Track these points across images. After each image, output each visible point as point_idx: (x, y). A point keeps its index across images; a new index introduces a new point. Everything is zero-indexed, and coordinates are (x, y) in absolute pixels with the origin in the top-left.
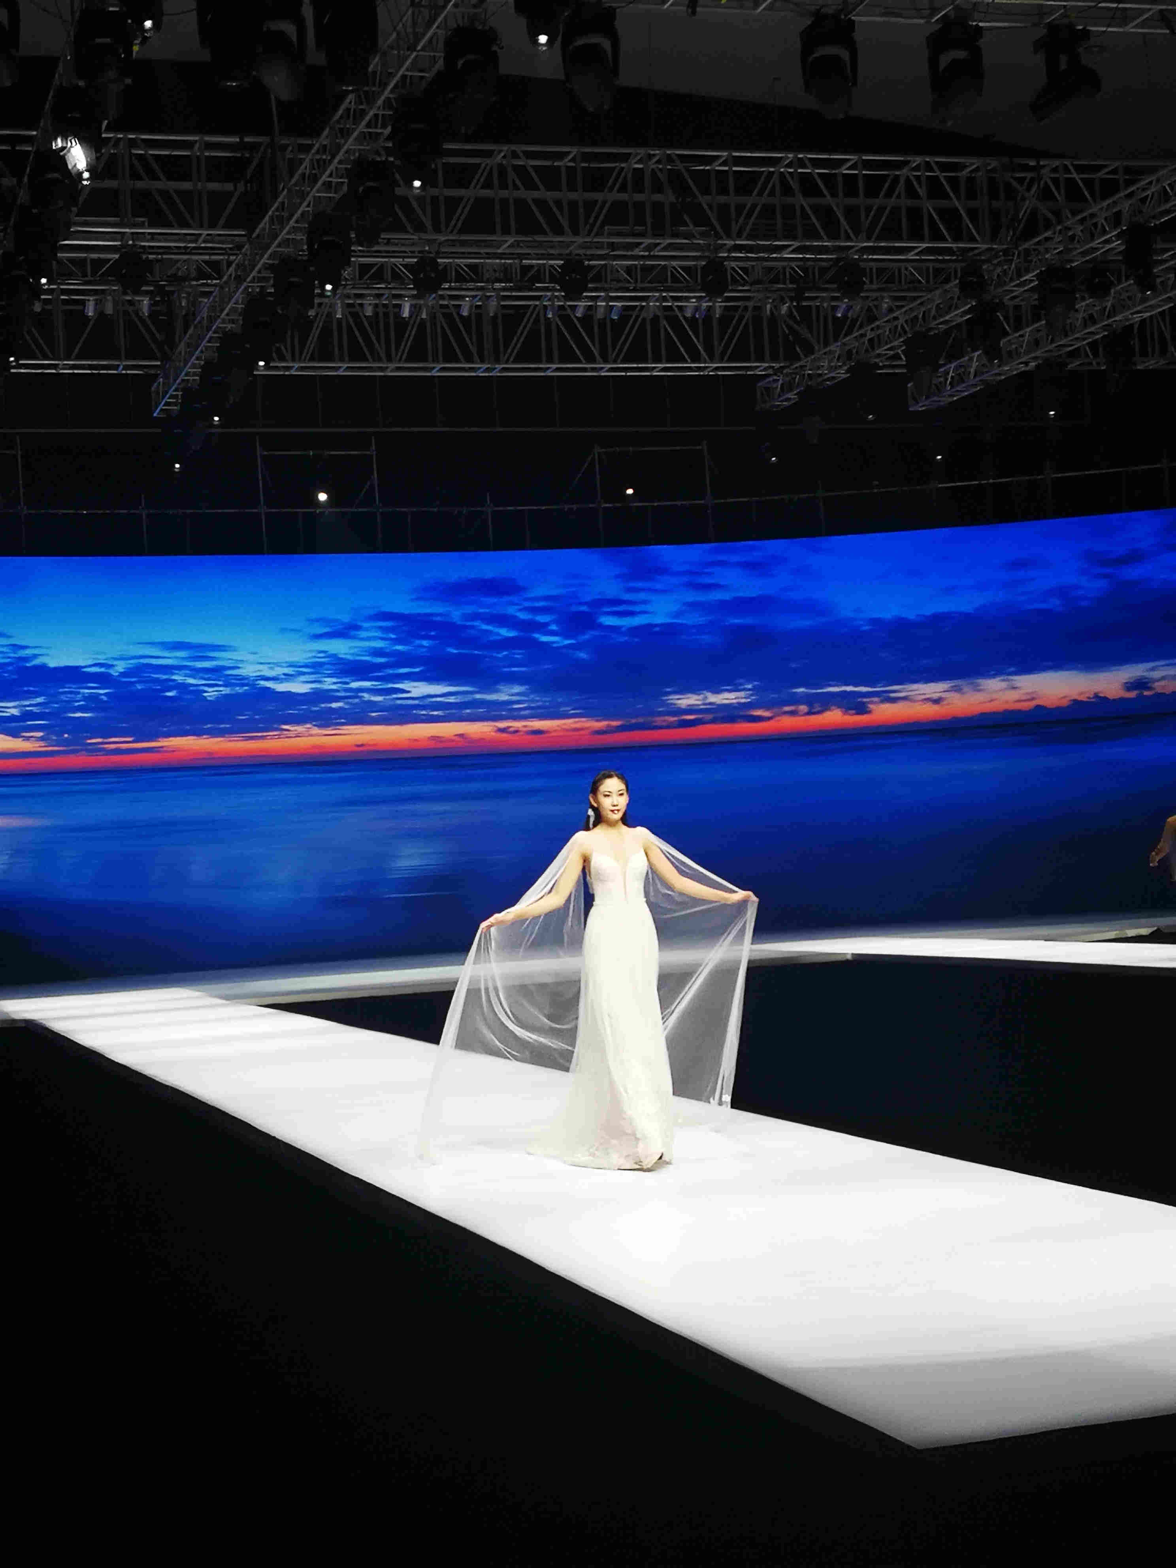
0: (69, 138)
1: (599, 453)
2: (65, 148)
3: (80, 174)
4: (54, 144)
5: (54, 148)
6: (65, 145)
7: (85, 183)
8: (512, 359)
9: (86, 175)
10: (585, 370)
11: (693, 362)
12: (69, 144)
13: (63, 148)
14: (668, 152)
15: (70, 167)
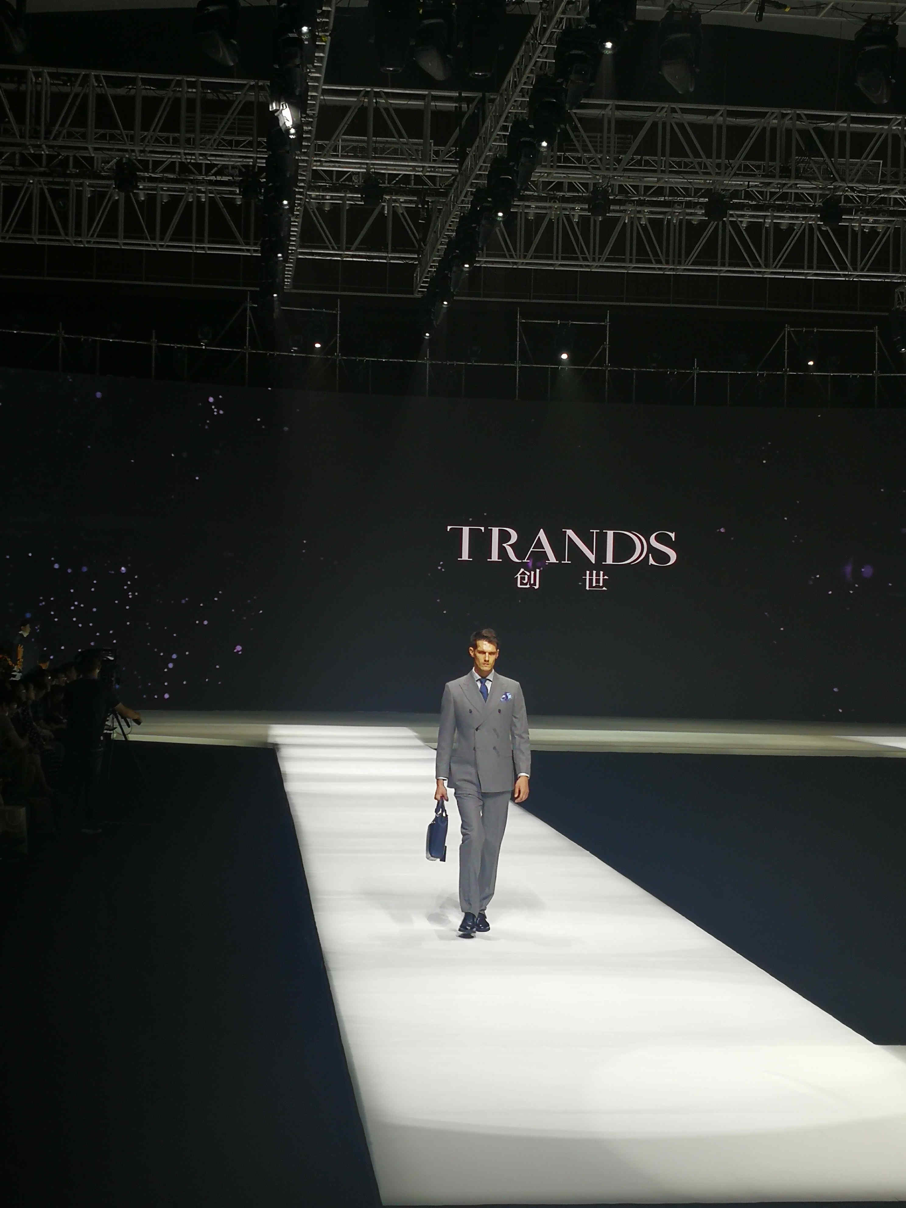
0: (282, 103)
1: (789, 332)
2: (278, 110)
3: (288, 130)
4: (270, 107)
5: (270, 110)
6: (278, 108)
7: (292, 137)
8: (690, 264)
9: (293, 131)
10: (752, 272)
11: (841, 270)
12: (281, 108)
13: (277, 111)
14: (798, 112)
15: (281, 125)
